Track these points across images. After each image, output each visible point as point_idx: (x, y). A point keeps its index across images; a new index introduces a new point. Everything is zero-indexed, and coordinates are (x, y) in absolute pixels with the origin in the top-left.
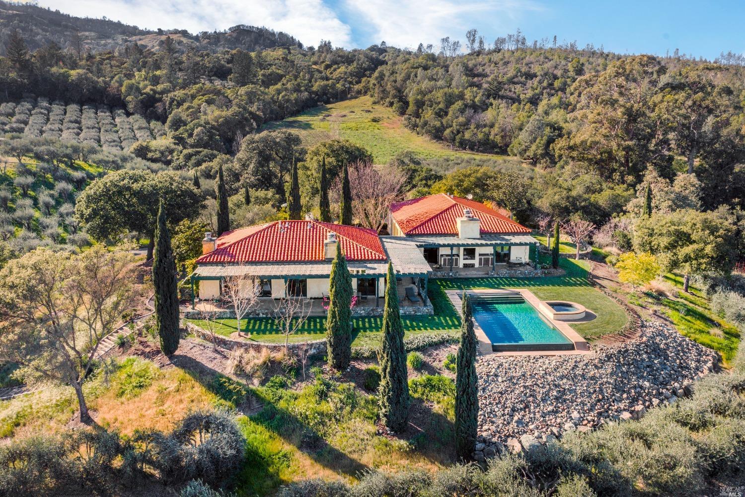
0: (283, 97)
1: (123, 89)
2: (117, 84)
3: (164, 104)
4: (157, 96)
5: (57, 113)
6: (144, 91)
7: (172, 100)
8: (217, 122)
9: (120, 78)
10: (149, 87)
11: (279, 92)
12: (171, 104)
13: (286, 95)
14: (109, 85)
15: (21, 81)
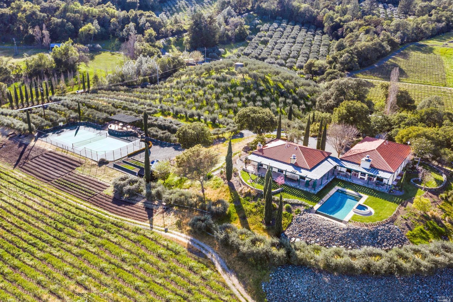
0: (424, 26)
1: (325, 18)
2: (323, 14)
3: (343, 29)
4: (342, 23)
5: (288, 31)
6: (335, 20)
7: (348, 28)
8: (361, 48)
9: (325, 11)
10: (339, 18)
11: (423, 21)
12: (346, 30)
13: (427, 25)
14: (319, 14)
15: (278, 10)
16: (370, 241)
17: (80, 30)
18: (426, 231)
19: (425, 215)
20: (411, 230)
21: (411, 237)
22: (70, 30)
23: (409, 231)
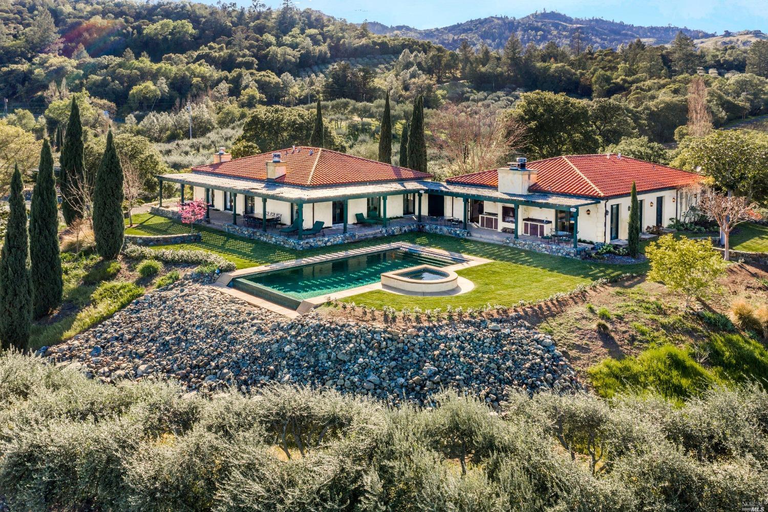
1: (593, 79)
2: (591, 75)
6: (614, 81)
9: (594, 69)
10: (623, 78)
14: (584, 75)
15: (509, 74)
16: (373, 377)
17: (131, 92)
18: (698, 366)
19: (708, 314)
20: (618, 354)
21: (611, 381)
22: (113, 92)
23: (609, 360)
